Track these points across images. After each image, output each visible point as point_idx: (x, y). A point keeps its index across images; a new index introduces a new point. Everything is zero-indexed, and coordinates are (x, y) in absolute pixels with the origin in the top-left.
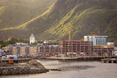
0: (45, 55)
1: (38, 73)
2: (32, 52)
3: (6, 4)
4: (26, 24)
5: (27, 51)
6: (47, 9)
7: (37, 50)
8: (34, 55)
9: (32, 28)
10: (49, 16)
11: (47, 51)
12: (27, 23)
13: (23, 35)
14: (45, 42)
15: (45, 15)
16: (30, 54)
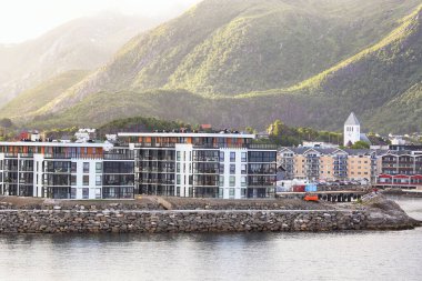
0: (400, 182)
1: (393, 229)
2: (356, 170)
3: (254, 8)
4: (321, 76)
5: (341, 167)
6: (395, 25)
7: (373, 164)
8: (364, 182)
9: (343, 93)
10: (403, 51)
11: (404, 170)
12: (325, 73)
13: (311, 116)
14: (395, 142)
15: (388, 48)
16: (350, 177)
